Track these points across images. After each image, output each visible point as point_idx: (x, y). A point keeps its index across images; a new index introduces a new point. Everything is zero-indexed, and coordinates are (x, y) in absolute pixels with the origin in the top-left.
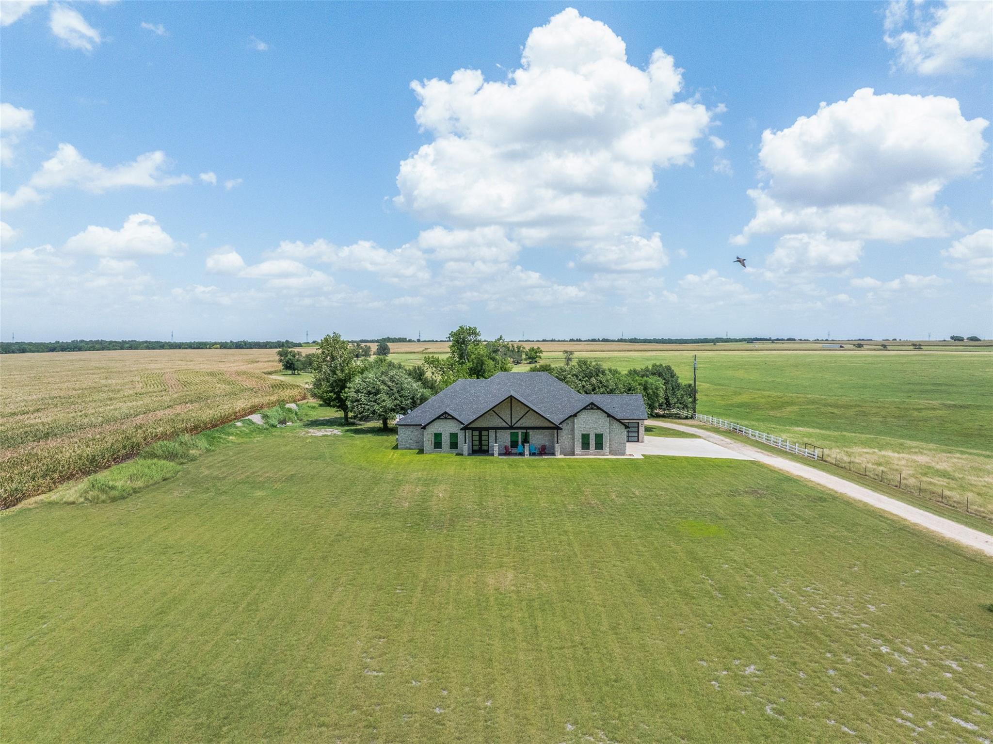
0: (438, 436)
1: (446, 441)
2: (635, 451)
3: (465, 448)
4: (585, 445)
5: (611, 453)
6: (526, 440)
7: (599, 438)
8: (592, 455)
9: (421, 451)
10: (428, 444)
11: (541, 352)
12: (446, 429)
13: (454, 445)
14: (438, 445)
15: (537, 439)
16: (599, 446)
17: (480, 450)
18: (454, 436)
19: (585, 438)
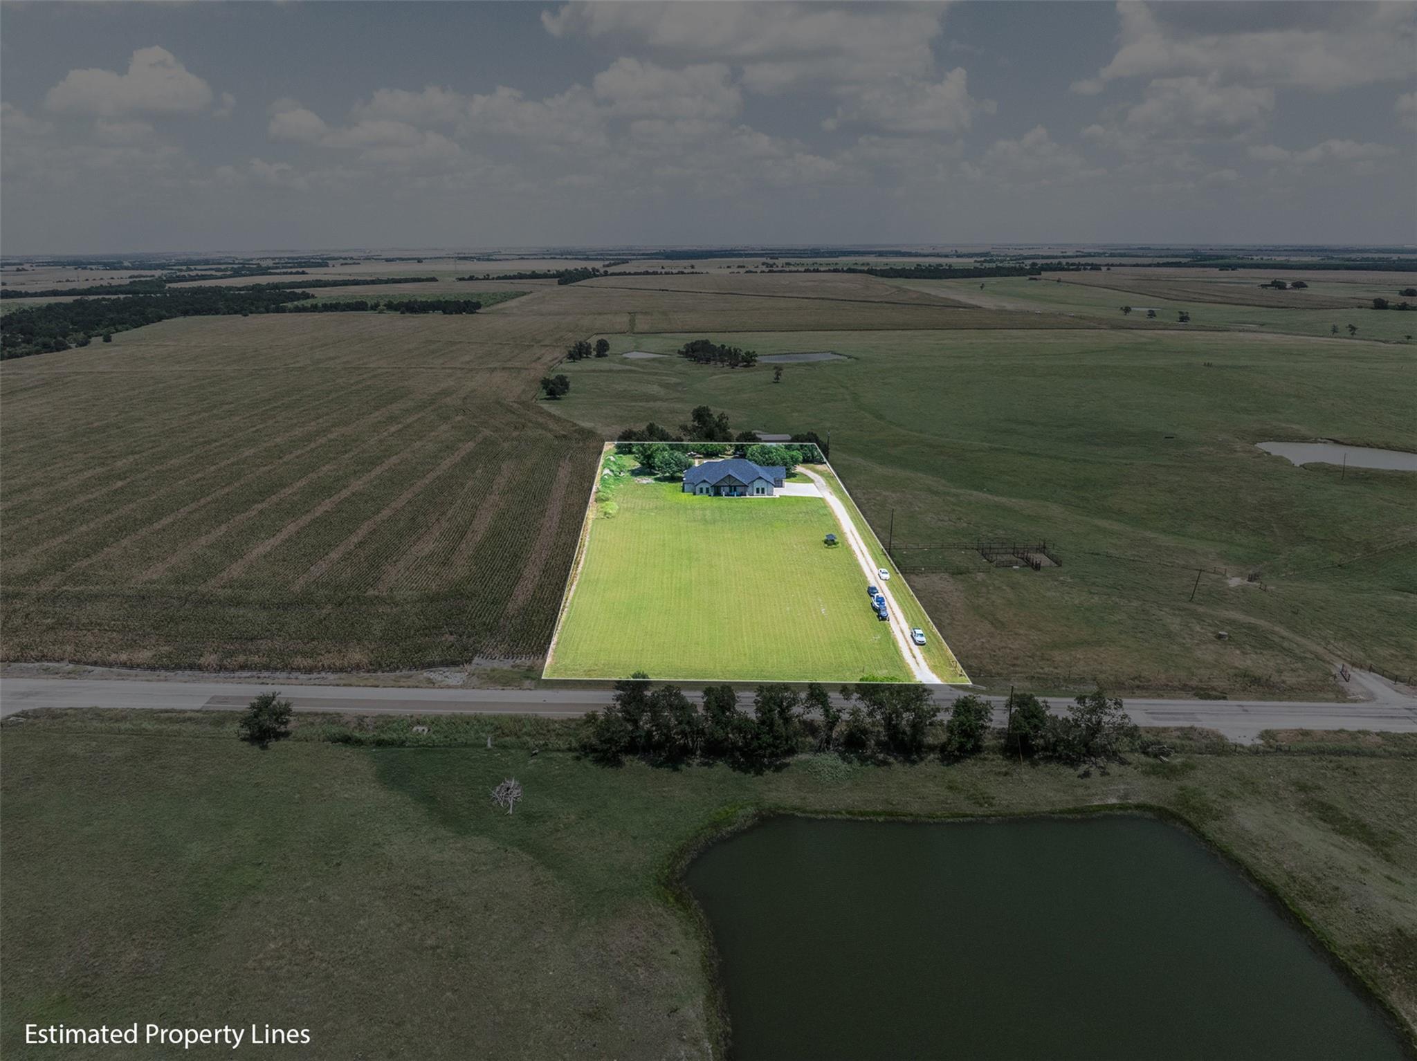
0: (701, 489)
1: (704, 491)
2: (777, 492)
3: (712, 494)
4: (758, 492)
5: (768, 495)
6: (735, 490)
7: (763, 489)
8: (760, 496)
9: (695, 494)
10: (698, 492)
11: (756, 356)
12: (704, 486)
13: (707, 492)
14: (701, 491)
15: (739, 489)
16: (763, 492)
17: (717, 493)
18: (707, 489)
19: (758, 490)
